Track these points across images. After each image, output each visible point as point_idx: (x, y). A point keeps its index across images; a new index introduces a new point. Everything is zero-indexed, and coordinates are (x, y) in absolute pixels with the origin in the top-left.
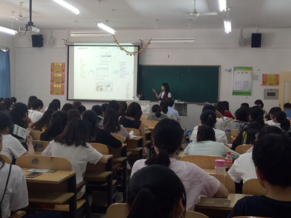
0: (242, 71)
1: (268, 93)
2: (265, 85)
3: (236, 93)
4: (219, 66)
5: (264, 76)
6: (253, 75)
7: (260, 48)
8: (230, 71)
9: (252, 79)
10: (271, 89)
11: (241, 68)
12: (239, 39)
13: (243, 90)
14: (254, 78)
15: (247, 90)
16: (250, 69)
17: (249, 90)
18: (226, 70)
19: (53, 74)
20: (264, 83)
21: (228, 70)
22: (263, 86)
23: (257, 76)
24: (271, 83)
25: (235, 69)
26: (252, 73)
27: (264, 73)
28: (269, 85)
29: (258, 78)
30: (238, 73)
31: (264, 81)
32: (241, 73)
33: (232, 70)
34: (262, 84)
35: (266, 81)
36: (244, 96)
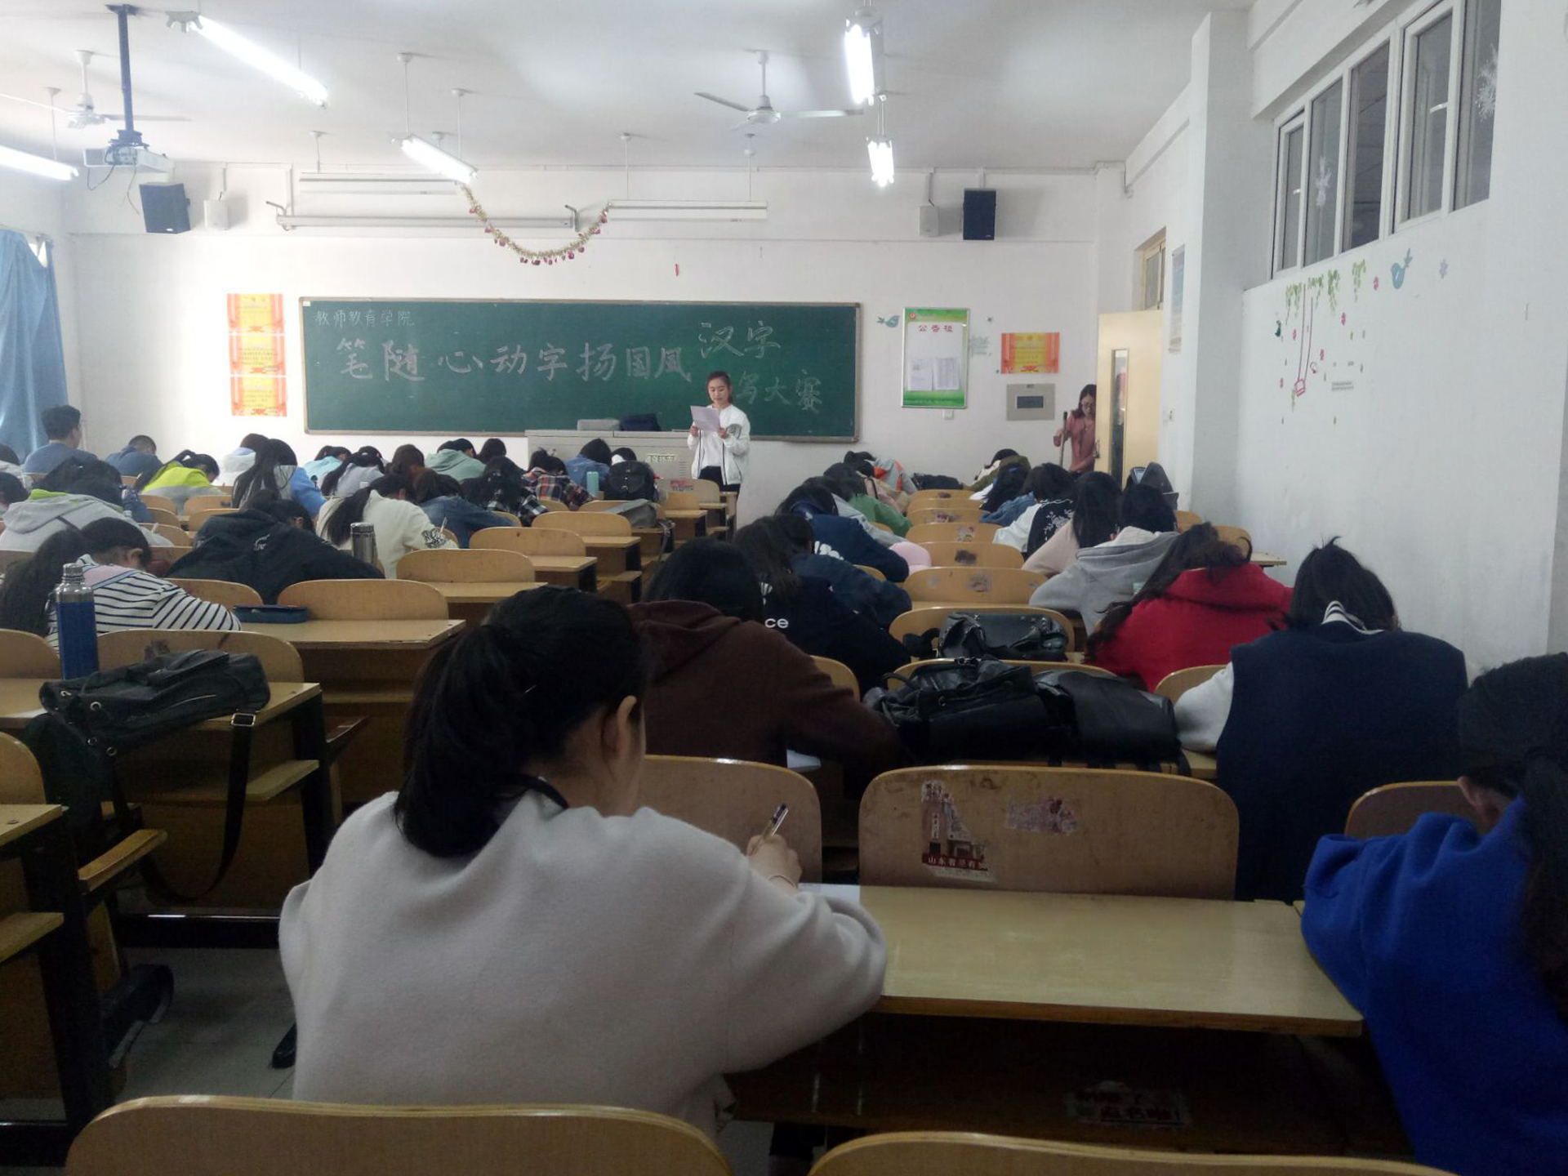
0: (935, 324)
1: (1019, 398)
3: (916, 402)
4: (858, 305)
5: (1009, 342)
6: (971, 338)
7: (991, 241)
8: (893, 322)
9: (968, 350)
10: (1029, 386)
11: (930, 312)
12: (922, 208)
13: (937, 388)
14: (972, 345)
15: (951, 388)
16: (960, 314)
17: (959, 388)
18: (881, 321)
19: (239, 338)
20: (1007, 365)
21: (886, 320)
22: (1003, 375)
23: (984, 342)
24: (1031, 364)
25: (912, 315)
26: (966, 331)
27: (1008, 331)
28: (1022, 371)
29: (985, 347)
30: (922, 329)
31: (1008, 358)
32: (929, 330)
33: (900, 320)
34: (999, 368)
35: (1012, 357)
36: (944, 411)
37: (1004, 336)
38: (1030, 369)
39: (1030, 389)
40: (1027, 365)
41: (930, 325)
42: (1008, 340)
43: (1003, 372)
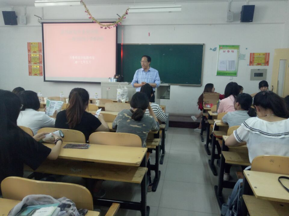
0: (228, 50)
1: (255, 73)
2: (252, 65)
3: (221, 74)
4: (204, 44)
6: (240, 54)
9: (239, 58)
10: (258, 70)
11: (227, 46)
13: (228, 70)
14: (241, 57)
15: (232, 70)
16: (237, 47)
17: (235, 70)
19: (30, 55)
20: (251, 63)
22: (250, 66)
23: (244, 56)
24: (259, 63)
25: (221, 47)
26: (238, 52)
27: (252, 52)
28: (256, 65)
29: (245, 57)
30: (224, 52)
31: (252, 61)
32: (226, 52)
33: (217, 49)
34: (249, 64)
35: (253, 61)
36: (229, 77)
37: (251, 54)
38: (259, 64)
39: (259, 71)
40: (258, 63)
41: (226, 50)
42: (252, 55)
43: (250, 65)
